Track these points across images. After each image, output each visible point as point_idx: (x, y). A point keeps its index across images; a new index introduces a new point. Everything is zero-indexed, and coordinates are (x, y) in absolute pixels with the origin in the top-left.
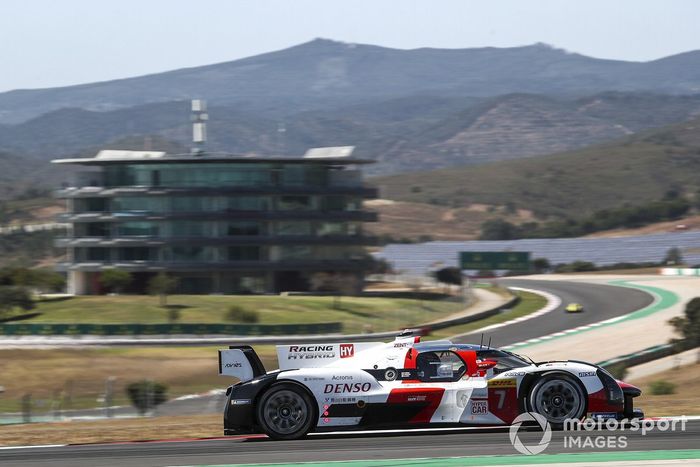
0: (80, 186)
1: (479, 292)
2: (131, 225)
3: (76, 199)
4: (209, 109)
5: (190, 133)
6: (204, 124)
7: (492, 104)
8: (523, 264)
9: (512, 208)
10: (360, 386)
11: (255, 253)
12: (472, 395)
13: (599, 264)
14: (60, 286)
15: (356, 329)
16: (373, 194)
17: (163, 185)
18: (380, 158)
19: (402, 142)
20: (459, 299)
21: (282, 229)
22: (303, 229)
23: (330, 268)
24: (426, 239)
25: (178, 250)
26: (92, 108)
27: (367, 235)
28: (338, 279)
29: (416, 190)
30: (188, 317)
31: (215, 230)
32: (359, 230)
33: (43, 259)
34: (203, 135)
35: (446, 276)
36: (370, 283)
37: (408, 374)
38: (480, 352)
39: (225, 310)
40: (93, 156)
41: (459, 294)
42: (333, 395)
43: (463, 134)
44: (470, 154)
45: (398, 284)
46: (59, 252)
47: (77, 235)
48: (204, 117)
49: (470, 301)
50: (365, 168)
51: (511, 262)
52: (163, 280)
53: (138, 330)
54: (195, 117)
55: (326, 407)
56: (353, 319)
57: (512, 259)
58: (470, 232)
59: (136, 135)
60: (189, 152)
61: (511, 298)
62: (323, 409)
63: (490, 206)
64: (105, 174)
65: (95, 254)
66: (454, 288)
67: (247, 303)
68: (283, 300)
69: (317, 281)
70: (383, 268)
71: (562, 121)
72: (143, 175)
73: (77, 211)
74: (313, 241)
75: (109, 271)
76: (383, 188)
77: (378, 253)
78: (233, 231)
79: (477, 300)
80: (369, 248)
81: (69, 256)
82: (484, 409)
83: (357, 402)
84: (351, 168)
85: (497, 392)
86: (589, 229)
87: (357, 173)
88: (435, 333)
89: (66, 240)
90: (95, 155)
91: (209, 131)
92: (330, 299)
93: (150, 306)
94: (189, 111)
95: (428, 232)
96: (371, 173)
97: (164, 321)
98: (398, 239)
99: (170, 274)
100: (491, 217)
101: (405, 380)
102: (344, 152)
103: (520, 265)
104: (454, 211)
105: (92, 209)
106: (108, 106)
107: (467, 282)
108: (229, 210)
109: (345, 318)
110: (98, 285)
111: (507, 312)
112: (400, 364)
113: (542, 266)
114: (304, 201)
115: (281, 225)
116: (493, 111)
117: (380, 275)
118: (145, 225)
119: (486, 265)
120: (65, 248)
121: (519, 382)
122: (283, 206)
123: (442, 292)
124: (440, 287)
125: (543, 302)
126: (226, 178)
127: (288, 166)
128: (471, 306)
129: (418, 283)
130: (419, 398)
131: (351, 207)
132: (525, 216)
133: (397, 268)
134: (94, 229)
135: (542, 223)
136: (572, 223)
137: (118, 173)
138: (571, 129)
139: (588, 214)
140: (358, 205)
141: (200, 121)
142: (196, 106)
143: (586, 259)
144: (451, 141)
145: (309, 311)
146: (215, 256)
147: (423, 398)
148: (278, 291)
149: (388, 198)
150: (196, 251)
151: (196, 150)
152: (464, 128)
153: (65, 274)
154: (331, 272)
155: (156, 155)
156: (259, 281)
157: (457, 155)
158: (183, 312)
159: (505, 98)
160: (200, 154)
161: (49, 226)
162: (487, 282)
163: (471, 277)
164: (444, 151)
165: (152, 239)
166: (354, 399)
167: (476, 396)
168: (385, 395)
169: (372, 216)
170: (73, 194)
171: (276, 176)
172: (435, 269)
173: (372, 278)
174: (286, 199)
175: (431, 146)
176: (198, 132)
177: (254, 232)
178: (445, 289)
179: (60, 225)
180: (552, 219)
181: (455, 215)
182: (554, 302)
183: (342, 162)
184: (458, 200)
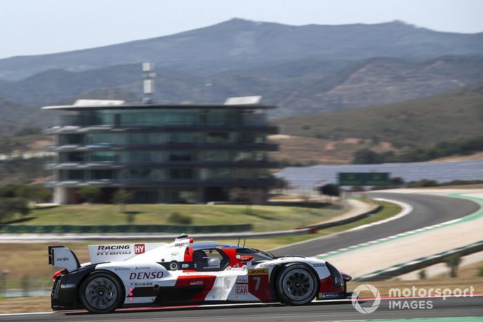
0: (63, 125)
1: (353, 202)
2: (100, 154)
3: (60, 135)
4: (155, 69)
5: (142, 87)
6: (153, 81)
7: (360, 65)
8: (385, 181)
9: (376, 141)
10: (156, 274)
11: (189, 173)
12: (237, 280)
13: (441, 181)
14: (49, 198)
15: (263, 229)
16: (275, 131)
17: (122, 125)
18: (280, 105)
19: (296, 93)
20: (338, 207)
21: (210, 156)
22: (224, 156)
23: (244, 184)
24: (312, 163)
25: (133, 171)
26: (71, 69)
27: (270, 161)
28: (249, 193)
29: (306, 128)
30: (140, 220)
31: (160, 157)
32: (265, 157)
33: (36, 178)
34: (152, 88)
35: (328, 190)
36: (272, 196)
37: (187, 266)
38: (238, 249)
39: (168, 215)
40: (72, 104)
41: (338, 203)
42: (136, 280)
43: (340, 87)
44: (345, 102)
45: (293, 196)
46: (48, 173)
47: (61, 161)
48: (153, 75)
49: (346, 208)
50: (269, 111)
51: (376, 180)
52: (122, 194)
53: (105, 229)
54: (145, 75)
55: (131, 290)
56: (260, 221)
57: (377, 178)
58: (345, 158)
59: (104, 88)
60: (141, 100)
61: (375, 207)
62: (128, 291)
63: (360, 140)
64: (80, 117)
65: (74, 174)
66: (334, 198)
67: (183, 210)
68: (210, 208)
69: (234, 194)
70: (282, 184)
71: (413, 77)
72: (108, 117)
73: (61, 144)
74: (231, 165)
75: (84, 187)
76: (282, 126)
77: (279, 174)
78: (173, 158)
79: (350, 208)
80: (272, 170)
81: (54, 176)
82: (245, 291)
83: (153, 285)
84: (259, 111)
85: (255, 278)
86: (433, 156)
87: (263, 115)
88: (321, 231)
89: (53, 164)
90: (72, 103)
91: (156, 85)
92: (244, 207)
93: (113, 212)
94: (141, 71)
95: (315, 159)
96: (273, 115)
97: (124, 223)
98: (294, 163)
99: (128, 189)
100: (361, 147)
101: (185, 270)
102: (253, 100)
103: (382, 182)
104: (334, 143)
105: (71, 142)
106: (83, 68)
107: (344, 194)
108: (171, 143)
109: (255, 221)
110: (76, 197)
111: (373, 216)
112: (181, 258)
113: (398, 183)
114: (225, 136)
115: (209, 153)
116: (362, 70)
117: (279, 190)
118: (110, 154)
119: (359, 182)
120: (51, 170)
121: (270, 271)
122: (210, 140)
123: (325, 202)
124: (324, 198)
125: (399, 209)
126: (168, 119)
127: (213, 110)
128: (346, 211)
129: (307, 195)
130: (198, 283)
131: (259, 140)
132: (386, 147)
133: (292, 185)
134: (73, 156)
135: (398, 152)
136: (420, 152)
137: (90, 116)
138: (419, 83)
139: (431, 145)
140: (264, 139)
141: (148, 78)
142: (147, 67)
143: (431, 178)
144: (331, 92)
145: (229, 216)
146: (160, 176)
147: (201, 283)
148: (206, 201)
149: (286, 134)
150: (146, 173)
151: (146, 99)
152: (341, 82)
153: (52, 190)
154: (244, 187)
155: (118, 103)
156: (191, 194)
157: (336, 102)
158: (137, 216)
159: (371, 60)
160: (149, 102)
161: (40, 154)
162: (358, 194)
163: (347, 191)
164: (326, 99)
165: (116, 164)
166: (151, 284)
167: (239, 281)
168: (174, 281)
169: (274, 147)
170: (58, 131)
171: (204, 118)
172: (321, 185)
173: (274, 192)
174: (212, 135)
175: (317, 95)
176: (148, 87)
177: (188, 158)
178: (327, 200)
179: (48, 154)
180: (406, 148)
181: (335, 146)
182: (407, 209)
183: (252, 107)
184: (337, 135)
